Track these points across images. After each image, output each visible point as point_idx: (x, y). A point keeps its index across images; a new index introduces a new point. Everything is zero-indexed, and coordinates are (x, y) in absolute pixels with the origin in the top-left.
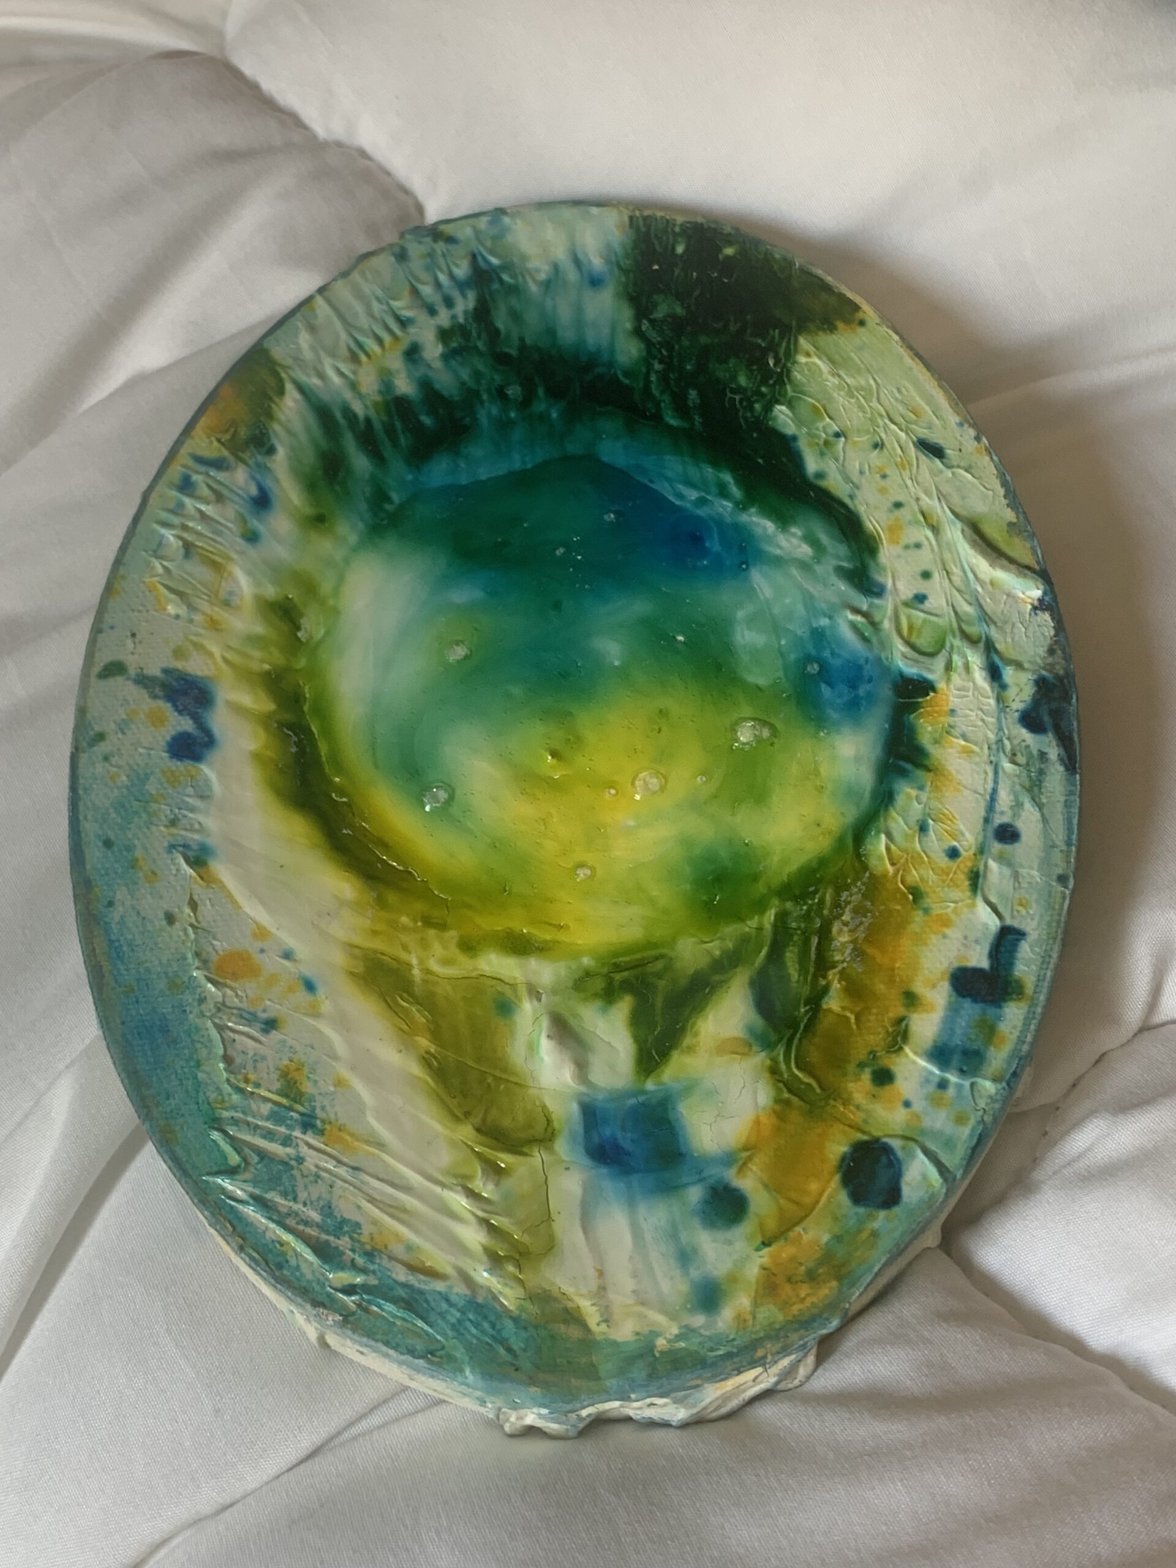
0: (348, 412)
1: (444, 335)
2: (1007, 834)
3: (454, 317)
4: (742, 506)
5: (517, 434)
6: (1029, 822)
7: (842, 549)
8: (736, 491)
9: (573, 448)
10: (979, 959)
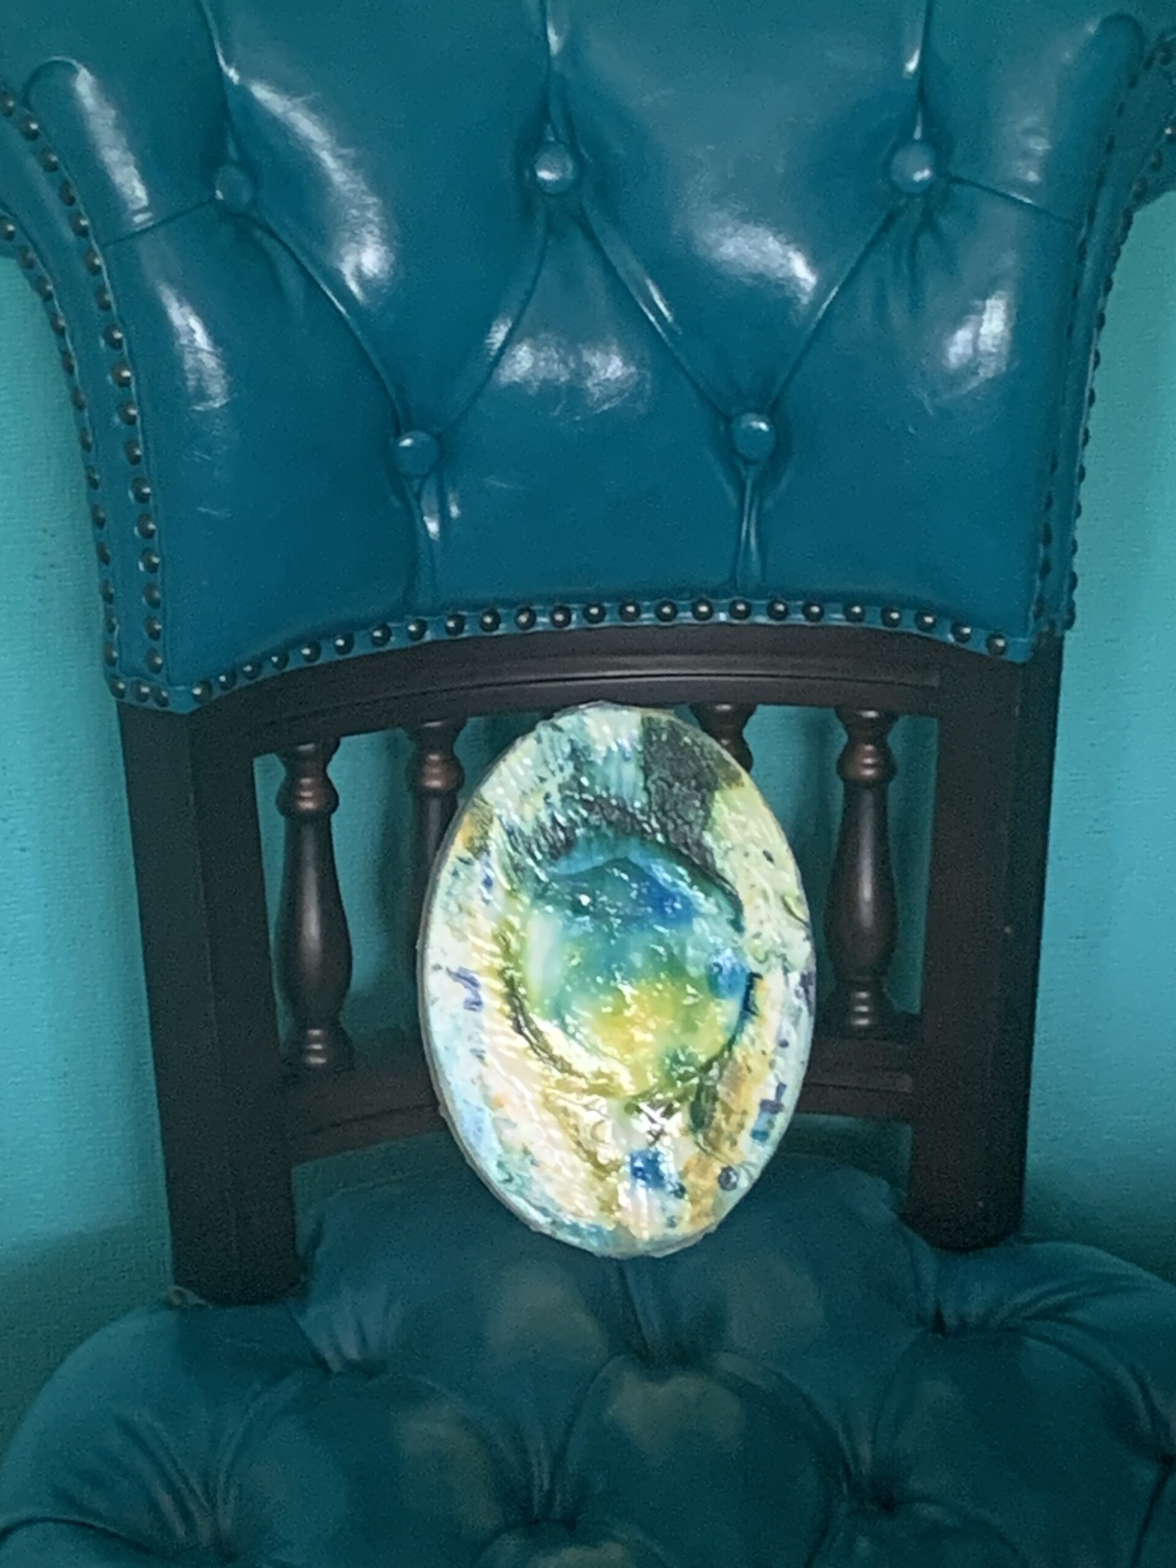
0: (521, 833)
1: (561, 788)
2: (784, 1044)
3: (564, 778)
4: (691, 886)
5: (595, 846)
6: (793, 1039)
7: (730, 909)
8: (688, 879)
9: (620, 854)
10: (771, 1095)
